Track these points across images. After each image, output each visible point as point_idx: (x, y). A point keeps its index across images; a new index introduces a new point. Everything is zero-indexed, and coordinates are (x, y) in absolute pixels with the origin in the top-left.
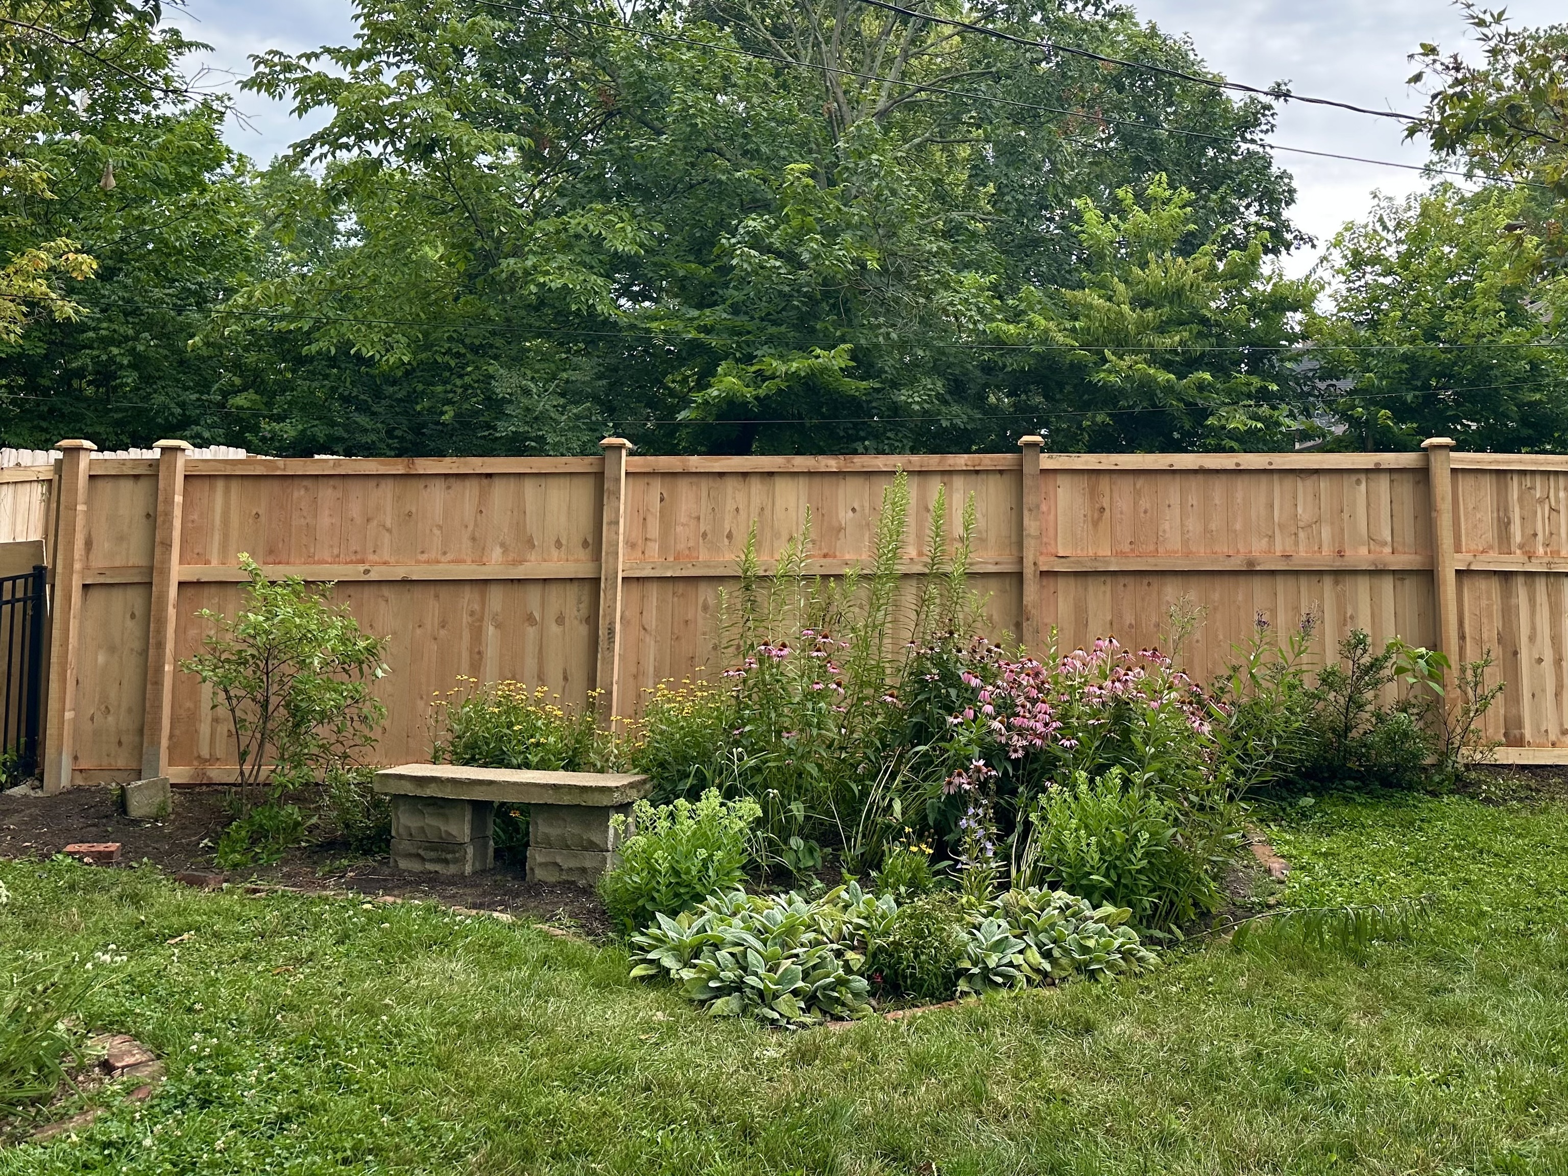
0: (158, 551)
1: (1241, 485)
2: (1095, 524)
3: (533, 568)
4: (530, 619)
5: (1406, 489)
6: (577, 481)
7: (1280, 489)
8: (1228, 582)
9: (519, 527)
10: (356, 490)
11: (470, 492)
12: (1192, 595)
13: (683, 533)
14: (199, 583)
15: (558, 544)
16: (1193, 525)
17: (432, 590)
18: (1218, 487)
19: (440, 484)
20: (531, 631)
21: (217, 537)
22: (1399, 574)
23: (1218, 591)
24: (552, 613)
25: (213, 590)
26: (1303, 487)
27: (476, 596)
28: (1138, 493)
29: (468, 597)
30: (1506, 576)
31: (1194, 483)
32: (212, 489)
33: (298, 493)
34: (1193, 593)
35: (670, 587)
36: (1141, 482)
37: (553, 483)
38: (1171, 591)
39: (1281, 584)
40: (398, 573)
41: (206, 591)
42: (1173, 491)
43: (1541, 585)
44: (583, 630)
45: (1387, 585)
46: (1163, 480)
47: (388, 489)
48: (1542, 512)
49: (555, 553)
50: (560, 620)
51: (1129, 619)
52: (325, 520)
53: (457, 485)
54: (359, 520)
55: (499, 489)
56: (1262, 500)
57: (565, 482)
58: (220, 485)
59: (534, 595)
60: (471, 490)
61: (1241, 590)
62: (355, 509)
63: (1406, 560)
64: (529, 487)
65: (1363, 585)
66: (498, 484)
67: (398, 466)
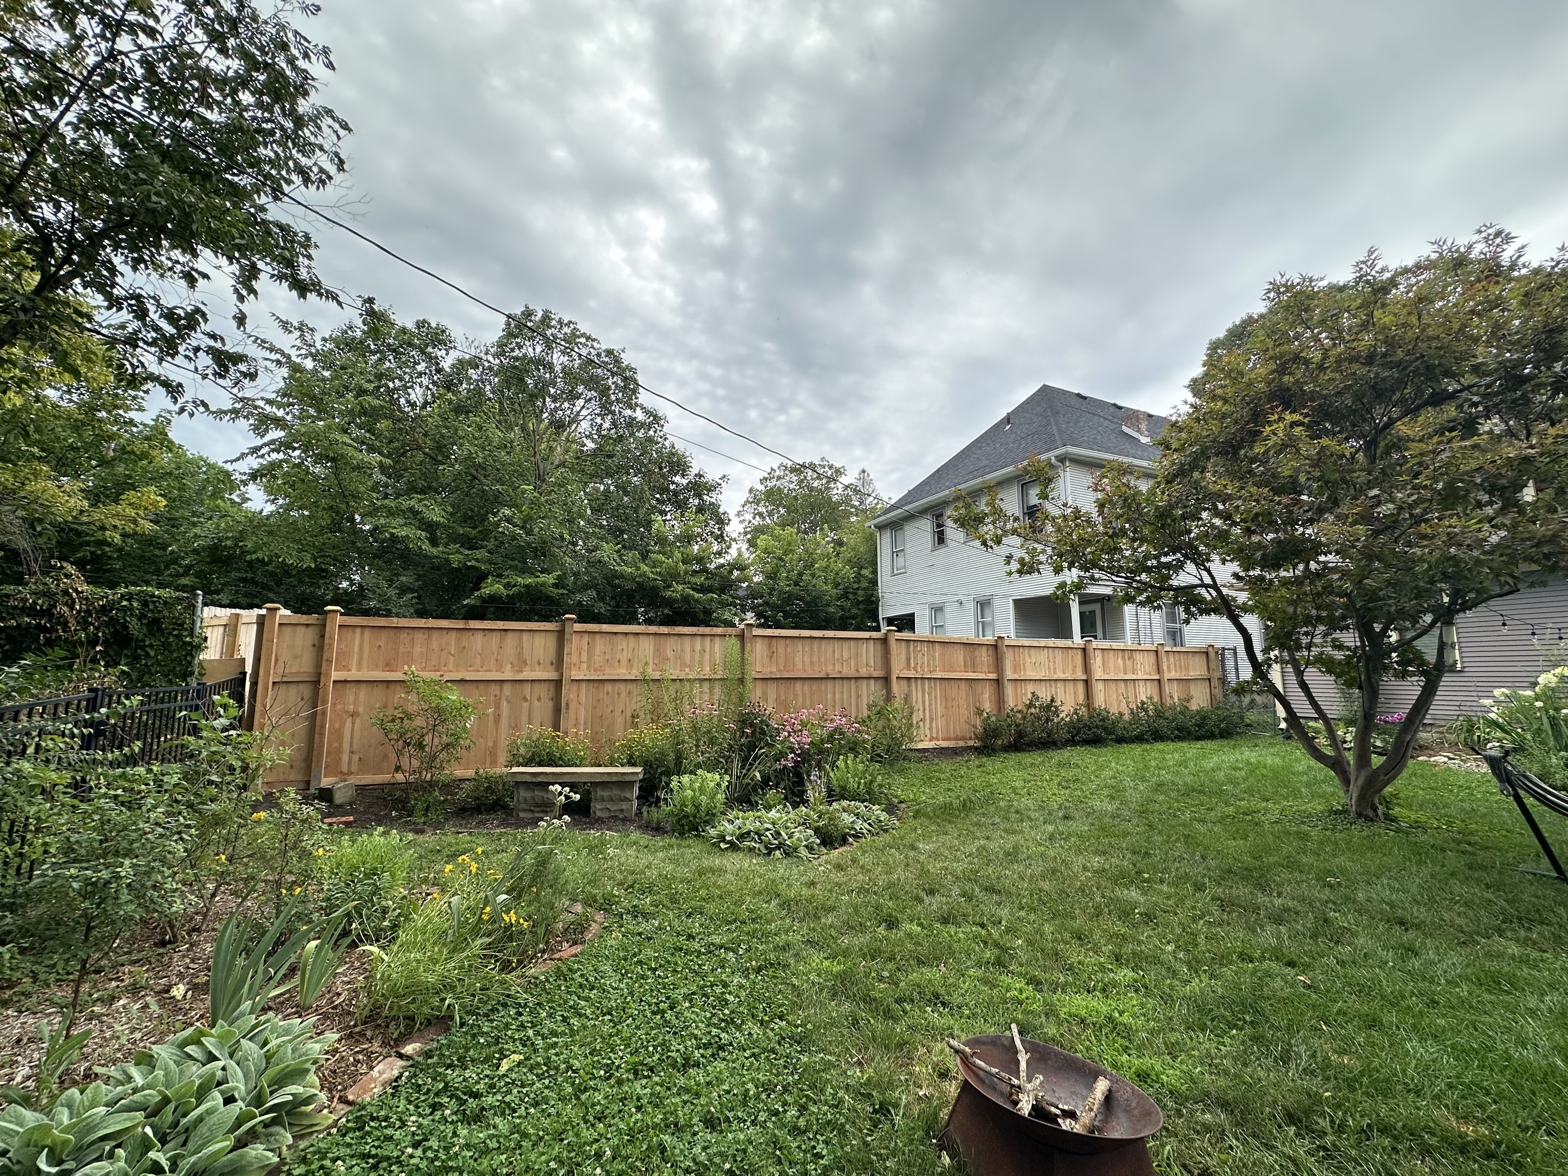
0: (324, 664)
1: (824, 642)
2: (771, 658)
3: (526, 675)
4: (525, 699)
5: (879, 646)
6: (548, 634)
7: (837, 644)
8: (819, 682)
9: (520, 655)
10: (435, 635)
11: (495, 638)
12: (806, 687)
13: (598, 659)
14: (346, 681)
15: (539, 663)
16: (807, 660)
17: (475, 685)
18: (816, 642)
19: (480, 634)
20: (526, 705)
21: (356, 657)
22: (876, 679)
23: (815, 685)
24: (536, 696)
25: (352, 685)
26: (846, 645)
27: (498, 688)
28: (786, 646)
29: (494, 688)
30: (909, 679)
31: (808, 642)
32: (354, 632)
33: (403, 635)
34: (807, 686)
35: (591, 684)
36: (788, 641)
37: (537, 635)
38: (798, 685)
39: (837, 683)
40: (459, 676)
41: (348, 685)
42: (799, 645)
43: (919, 681)
44: (550, 704)
45: (872, 682)
46: (796, 640)
47: (453, 635)
48: (920, 655)
49: (537, 667)
50: (539, 699)
51: (783, 698)
52: (418, 649)
53: (489, 634)
54: (436, 649)
55: (510, 637)
56: (831, 649)
57: (543, 634)
58: (358, 630)
59: (527, 688)
60: (496, 637)
61: (823, 685)
62: (435, 645)
63: (879, 673)
64: (525, 636)
65: (865, 682)
66: (510, 634)
67: (460, 624)
